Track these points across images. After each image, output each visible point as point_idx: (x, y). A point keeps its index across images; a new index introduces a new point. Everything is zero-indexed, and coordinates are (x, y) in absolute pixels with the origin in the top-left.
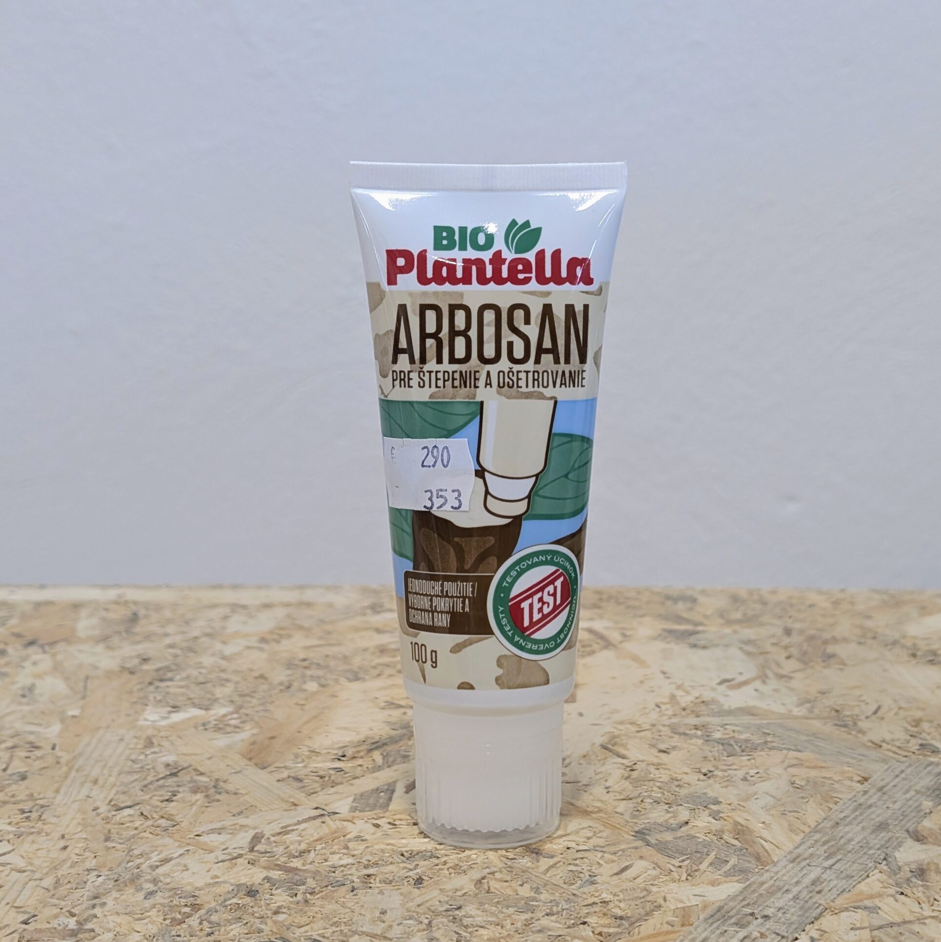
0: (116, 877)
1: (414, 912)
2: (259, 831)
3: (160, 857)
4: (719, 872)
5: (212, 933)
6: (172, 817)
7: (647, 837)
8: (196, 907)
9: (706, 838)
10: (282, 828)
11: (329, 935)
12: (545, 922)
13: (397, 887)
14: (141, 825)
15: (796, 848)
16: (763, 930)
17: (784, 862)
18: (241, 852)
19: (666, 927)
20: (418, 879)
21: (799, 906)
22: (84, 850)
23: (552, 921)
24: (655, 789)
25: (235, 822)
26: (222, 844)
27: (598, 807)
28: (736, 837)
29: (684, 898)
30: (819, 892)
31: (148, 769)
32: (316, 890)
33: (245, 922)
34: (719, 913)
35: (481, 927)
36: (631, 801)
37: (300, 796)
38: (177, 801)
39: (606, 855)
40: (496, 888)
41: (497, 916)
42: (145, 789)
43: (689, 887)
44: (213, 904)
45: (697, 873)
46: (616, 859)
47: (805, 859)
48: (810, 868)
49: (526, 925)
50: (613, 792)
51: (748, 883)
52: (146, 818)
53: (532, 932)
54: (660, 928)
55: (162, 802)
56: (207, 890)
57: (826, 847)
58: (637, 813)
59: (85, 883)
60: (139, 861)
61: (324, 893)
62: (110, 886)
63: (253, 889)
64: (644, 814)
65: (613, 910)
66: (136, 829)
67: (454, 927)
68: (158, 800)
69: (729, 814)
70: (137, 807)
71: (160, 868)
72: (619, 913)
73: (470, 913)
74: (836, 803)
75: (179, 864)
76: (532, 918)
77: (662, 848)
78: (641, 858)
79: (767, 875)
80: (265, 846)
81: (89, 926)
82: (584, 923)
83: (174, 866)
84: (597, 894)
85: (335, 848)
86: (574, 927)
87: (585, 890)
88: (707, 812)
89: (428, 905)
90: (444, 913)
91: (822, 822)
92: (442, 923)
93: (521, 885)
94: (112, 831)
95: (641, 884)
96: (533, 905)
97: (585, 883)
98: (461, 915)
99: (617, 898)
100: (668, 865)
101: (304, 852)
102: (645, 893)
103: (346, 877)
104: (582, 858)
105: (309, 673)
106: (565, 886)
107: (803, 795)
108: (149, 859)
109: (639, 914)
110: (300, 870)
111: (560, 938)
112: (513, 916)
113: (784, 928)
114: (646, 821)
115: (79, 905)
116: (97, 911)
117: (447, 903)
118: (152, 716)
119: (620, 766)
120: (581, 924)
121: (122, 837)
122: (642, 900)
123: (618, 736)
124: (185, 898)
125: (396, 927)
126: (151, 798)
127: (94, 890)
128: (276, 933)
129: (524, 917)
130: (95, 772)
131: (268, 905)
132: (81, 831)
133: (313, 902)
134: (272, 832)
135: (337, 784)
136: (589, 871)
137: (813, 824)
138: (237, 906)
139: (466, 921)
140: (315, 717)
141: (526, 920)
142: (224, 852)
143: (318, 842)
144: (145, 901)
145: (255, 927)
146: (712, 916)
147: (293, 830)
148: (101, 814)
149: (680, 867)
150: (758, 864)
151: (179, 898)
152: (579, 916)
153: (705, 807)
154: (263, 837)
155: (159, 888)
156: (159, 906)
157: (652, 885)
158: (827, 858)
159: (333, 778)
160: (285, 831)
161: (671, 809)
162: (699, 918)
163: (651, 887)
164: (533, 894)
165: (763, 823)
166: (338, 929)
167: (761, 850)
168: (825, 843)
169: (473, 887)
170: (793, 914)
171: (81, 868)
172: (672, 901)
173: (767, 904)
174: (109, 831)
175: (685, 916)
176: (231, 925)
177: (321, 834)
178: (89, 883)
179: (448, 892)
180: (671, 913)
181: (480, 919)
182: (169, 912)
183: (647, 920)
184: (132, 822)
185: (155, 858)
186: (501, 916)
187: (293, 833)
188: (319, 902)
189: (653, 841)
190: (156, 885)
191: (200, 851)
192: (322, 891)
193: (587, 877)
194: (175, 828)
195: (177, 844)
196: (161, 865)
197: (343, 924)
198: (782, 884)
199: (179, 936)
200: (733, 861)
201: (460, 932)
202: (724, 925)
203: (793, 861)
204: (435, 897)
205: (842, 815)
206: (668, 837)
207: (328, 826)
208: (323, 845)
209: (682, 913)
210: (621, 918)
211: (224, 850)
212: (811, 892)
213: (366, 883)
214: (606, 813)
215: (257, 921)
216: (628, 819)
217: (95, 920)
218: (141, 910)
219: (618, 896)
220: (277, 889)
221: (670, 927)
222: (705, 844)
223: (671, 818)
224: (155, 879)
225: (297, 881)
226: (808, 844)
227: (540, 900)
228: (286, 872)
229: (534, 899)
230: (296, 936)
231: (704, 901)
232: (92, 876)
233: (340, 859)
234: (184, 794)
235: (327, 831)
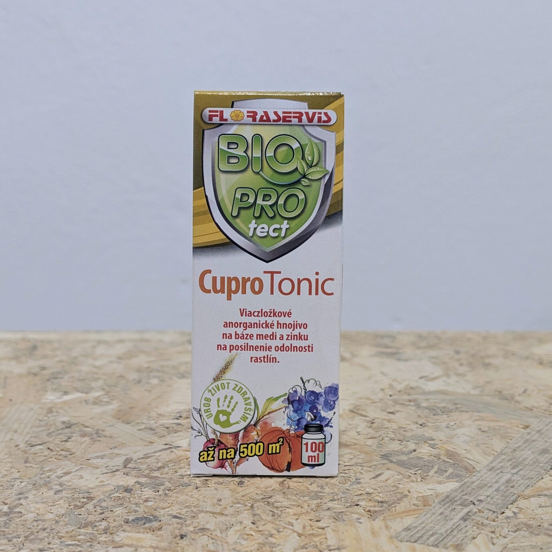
0: (34, 482)
1: (240, 500)
2: (129, 457)
3: (63, 471)
4: (442, 477)
5: (103, 513)
6: (70, 450)
7: (391, 458)
8: (90, 499)
9: (429, 458)
10: (144, 455)
11: (184, 513)
12: (330, 504)
13: (226, 486)
14: (49, 454)
15: (490, 463)
16: (480, 508)
17: (485, 471)
18: (118, 468)
19: (413, 507)
20: (240, 482)
21: (501, 494)
22: (11, 468)
23: (335, 504)
24: (389, 432)
25: (113, 452)
26: (105, 464)
27: (354, 442)
28: (450, 458)
29: (421, 491)
30: (512, 487)
31: (51, 425)
32: (171, 488)
33: (125, 506)
34: (447, 499)
35: (287, 507)
36: (376, 439)
37: (155, 438)
38: (72, 441)
39: (364, 468)
40: (294, 486)
41: (297, 501)
42: (50, 435)
43: (424, 485)
44: (102, 497)
45: (428, 477)
46: (372, 470)
47: (498, 469)
48: (502, 474)
49: (317, 506)
50: (362, 434)
51: (463, 482)
52: (51, 450)
53: (323, 510)
54: (409, 508)
55: (62, 442)
56: (97, 489)
57: (510, 463)
58: (380, 445)
59: (13, 486)
60: (48, 474)
61: (177, 490)
62: (31, 487)
63: (129, 488)
64: (385, 446)
65: (375, 498)
66: (45, 456)
67: (269, 508)
68: (59, 441)
69: (441, 446)
70: (45, 445)
71: (63, 478)
72: (380, 499)
73: (279, 500)
74: (511, 439)
75: (76, 475)
76: (321, 503)
77: (401, 464)
78: (388, 469)
79: (474, 478)
80: (134, 465)
81: (17, 510)
82: (357, 505)
83: (73, 476)
84: (363, 489)
85: (182, 465)
86: (351, 507)
87: (354, 487)
88: (427, 445)
89: (249, 495)
90: (261, 500)
91: (504, 449)
92: (261, 506)
93: (311, 484)
94: (29, 457)
95: (391, 483)
96: (321, 495)
97: (353, 483)
98: (272, 501)
99: (376, 491)
100: (407, 473)
101: (161, 468)
102: (395, 488)
103: (191, 481)
104: (349, 470)
105: (152, 374)
106: (340, 485)
107: (487, 435)
108: (56, 472)
109: (394, 500)
110: (159, 477)
111: (342, 513)
112: (308, 502)
113: (493, 506)
114: (387, 450)
115: (9, 498)
116: (22, 501)
117: (262, 494)
118: (51, 397)
119: (364, 421)
120: (355, 505)
121: (36, 461)
122: (394, 492)
123: (360, 405)
124: (82, 493)
125: (229, 508)
126: (54, 440)
127: (19, 490)
128: (148, 513)
129: (315, 502)
130: (15, 426)
131: (140, 497)
132: (8, 458)
133: (171, 495)
134: (138, 457)
135: (178, 431)
136: (355, 476)
137: (499, 451)
138: (118, 498)
139: (276, 505)
140: (159, 397)
141: (317, 503)
142: (107, 468)
143: (169, 463)
144: (55, 495)
145: (132, 509)
146: (443, 500)
147: (152, 456)
148: (21, 448)
149: (416, 474)
150: (467, 472)
151: (78, 493)
152: (353, 501)
153: (425, 442)
154: (132, 460)
155: (64, 488)
156: (65, 498)
157: (399, 484)
158: (513, 468)
159: (175, 428)
160: (146, 457)
161: (403, 443)
162: (434, 502)
163: (398, 485)
164: (319, 489)
165: (466, 450)
166: (190, 509)
167: (467, 465)
168: (509, 460)
169: (278, 486)
170: (498, 499)
171: (9, 478)
172: (414, 492)
173: (478, 494)
174: (27, 458)
175: (425, 501)
176: (116, 508)
177: (171, 458)
178: (16, 486)
179: (262, 488)
180: (415, 499)
181: (286, 503)
182: (72, 502)
183: (399, 503)
184: (42, 453)
185: (59, 472)
186: (299, 501)
187: (153, 458)
188: (175, 495)
189: (395, 460)
190: (61, 487)
191: (90, 467)
192: (176, 489)
193: (354, 480)
194: (72, 456)
195: (74, 464)
196: (64, 476)
197: (192, 507)
198: (486, 483)
199: (80, 515)
200: (450, 470)
201: (273, 511)
202: (453, 505)
203: (491, 470)
204: (253, 491)
205: (517, 446)
206: (404, 458)
207: (175, 453)
208: (173, 464)
209: (423, 499)
210: (382, 502)
211: (106, 467)
212: (507, 487)
213: (205, 484)
214: (360, 445)
215: (134, 506)
216: (375, 448)
217: (21, 506)
218: (53, 501)
219: (377, 490)
220: (144, 488)
221: (416, 507)
222: (429, 462)
223: (403, 448)
224: (60, 484)
225: (158, 483)
226: (498, 461)
227: (325, 493)
228: (150, 478)
229: (320, 492)
230: (161, 514)
231: (436, 492)
232: (18, 482)
233: (186, 471)
234: (76, 437)
235: (175, 457)
